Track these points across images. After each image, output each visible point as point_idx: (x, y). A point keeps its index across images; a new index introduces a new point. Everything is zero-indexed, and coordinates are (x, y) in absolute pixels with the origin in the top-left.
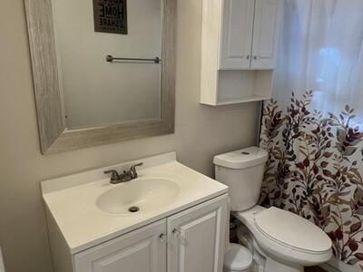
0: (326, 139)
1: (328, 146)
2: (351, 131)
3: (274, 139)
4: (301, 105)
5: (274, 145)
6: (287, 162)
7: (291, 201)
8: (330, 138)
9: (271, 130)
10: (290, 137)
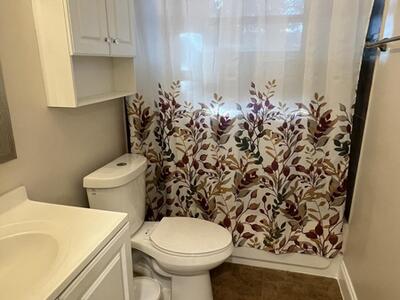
0: (202, 131)
1: (204, 137)
2: (222, 118)
3: (146, 141)
4: (170, 98)
5: (147, 148)
6: (166, 163)
7: (177, 205)
8: (205, 130)
9: (142, 131)
10: (165, 135)
